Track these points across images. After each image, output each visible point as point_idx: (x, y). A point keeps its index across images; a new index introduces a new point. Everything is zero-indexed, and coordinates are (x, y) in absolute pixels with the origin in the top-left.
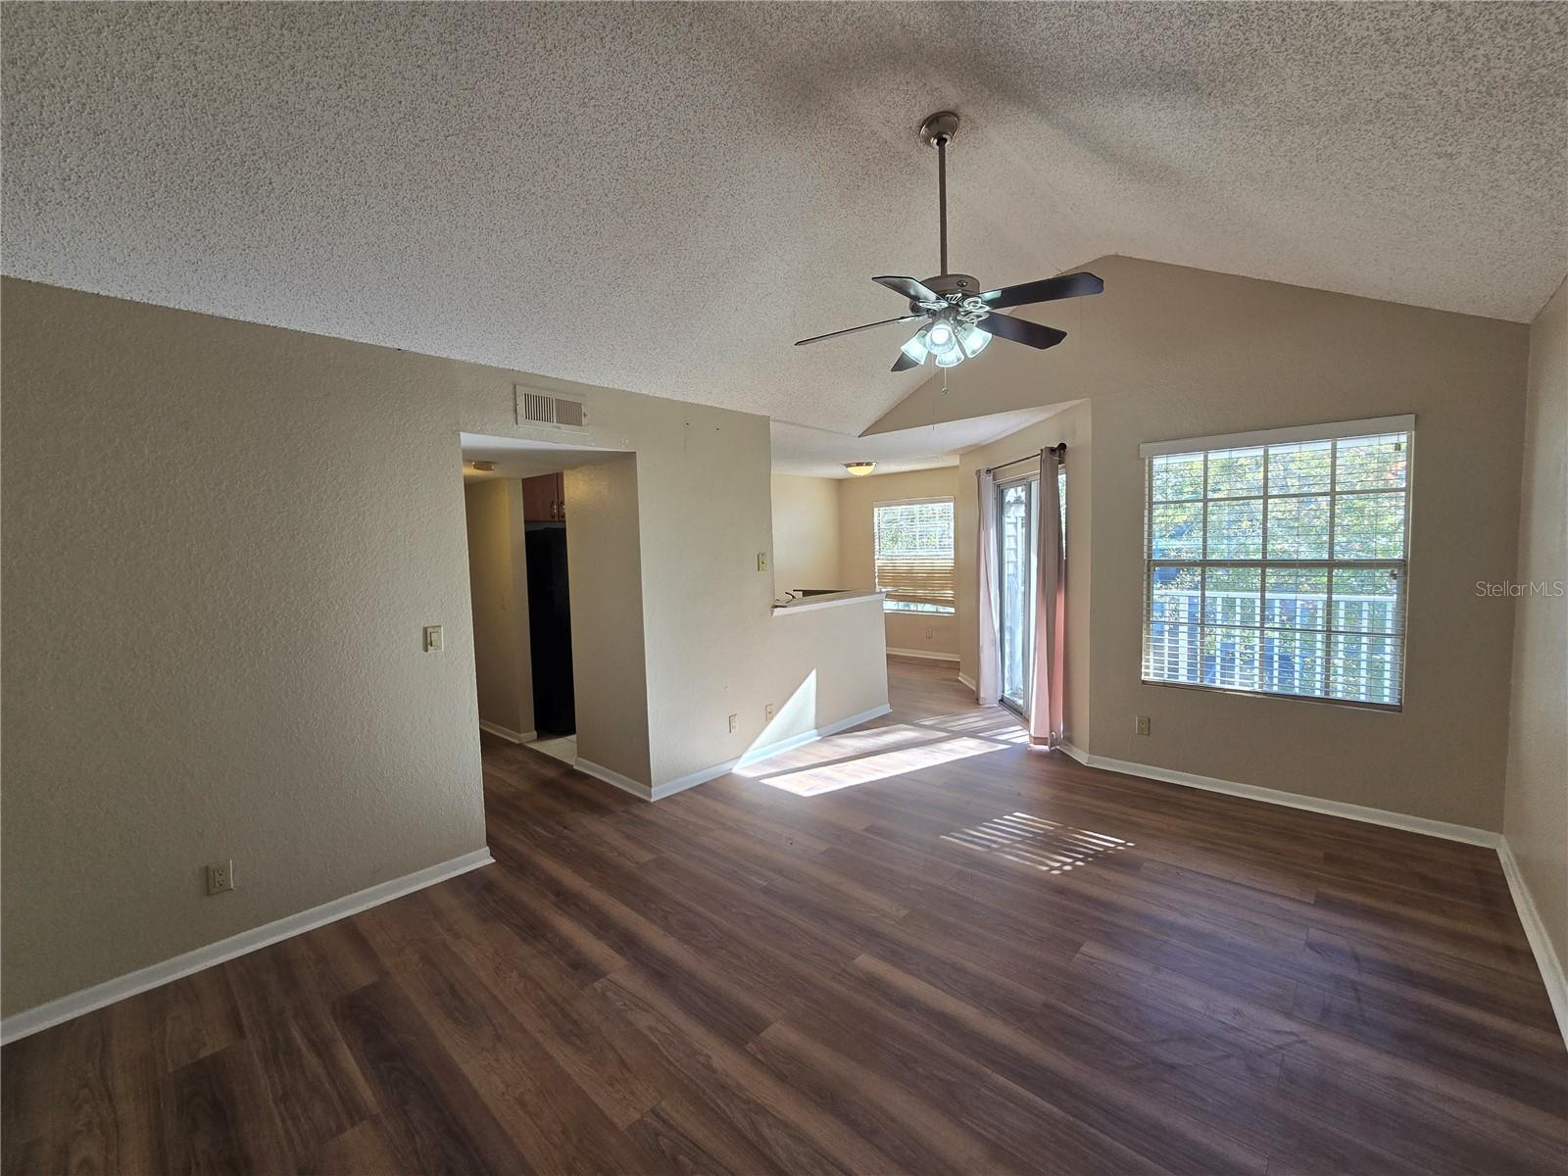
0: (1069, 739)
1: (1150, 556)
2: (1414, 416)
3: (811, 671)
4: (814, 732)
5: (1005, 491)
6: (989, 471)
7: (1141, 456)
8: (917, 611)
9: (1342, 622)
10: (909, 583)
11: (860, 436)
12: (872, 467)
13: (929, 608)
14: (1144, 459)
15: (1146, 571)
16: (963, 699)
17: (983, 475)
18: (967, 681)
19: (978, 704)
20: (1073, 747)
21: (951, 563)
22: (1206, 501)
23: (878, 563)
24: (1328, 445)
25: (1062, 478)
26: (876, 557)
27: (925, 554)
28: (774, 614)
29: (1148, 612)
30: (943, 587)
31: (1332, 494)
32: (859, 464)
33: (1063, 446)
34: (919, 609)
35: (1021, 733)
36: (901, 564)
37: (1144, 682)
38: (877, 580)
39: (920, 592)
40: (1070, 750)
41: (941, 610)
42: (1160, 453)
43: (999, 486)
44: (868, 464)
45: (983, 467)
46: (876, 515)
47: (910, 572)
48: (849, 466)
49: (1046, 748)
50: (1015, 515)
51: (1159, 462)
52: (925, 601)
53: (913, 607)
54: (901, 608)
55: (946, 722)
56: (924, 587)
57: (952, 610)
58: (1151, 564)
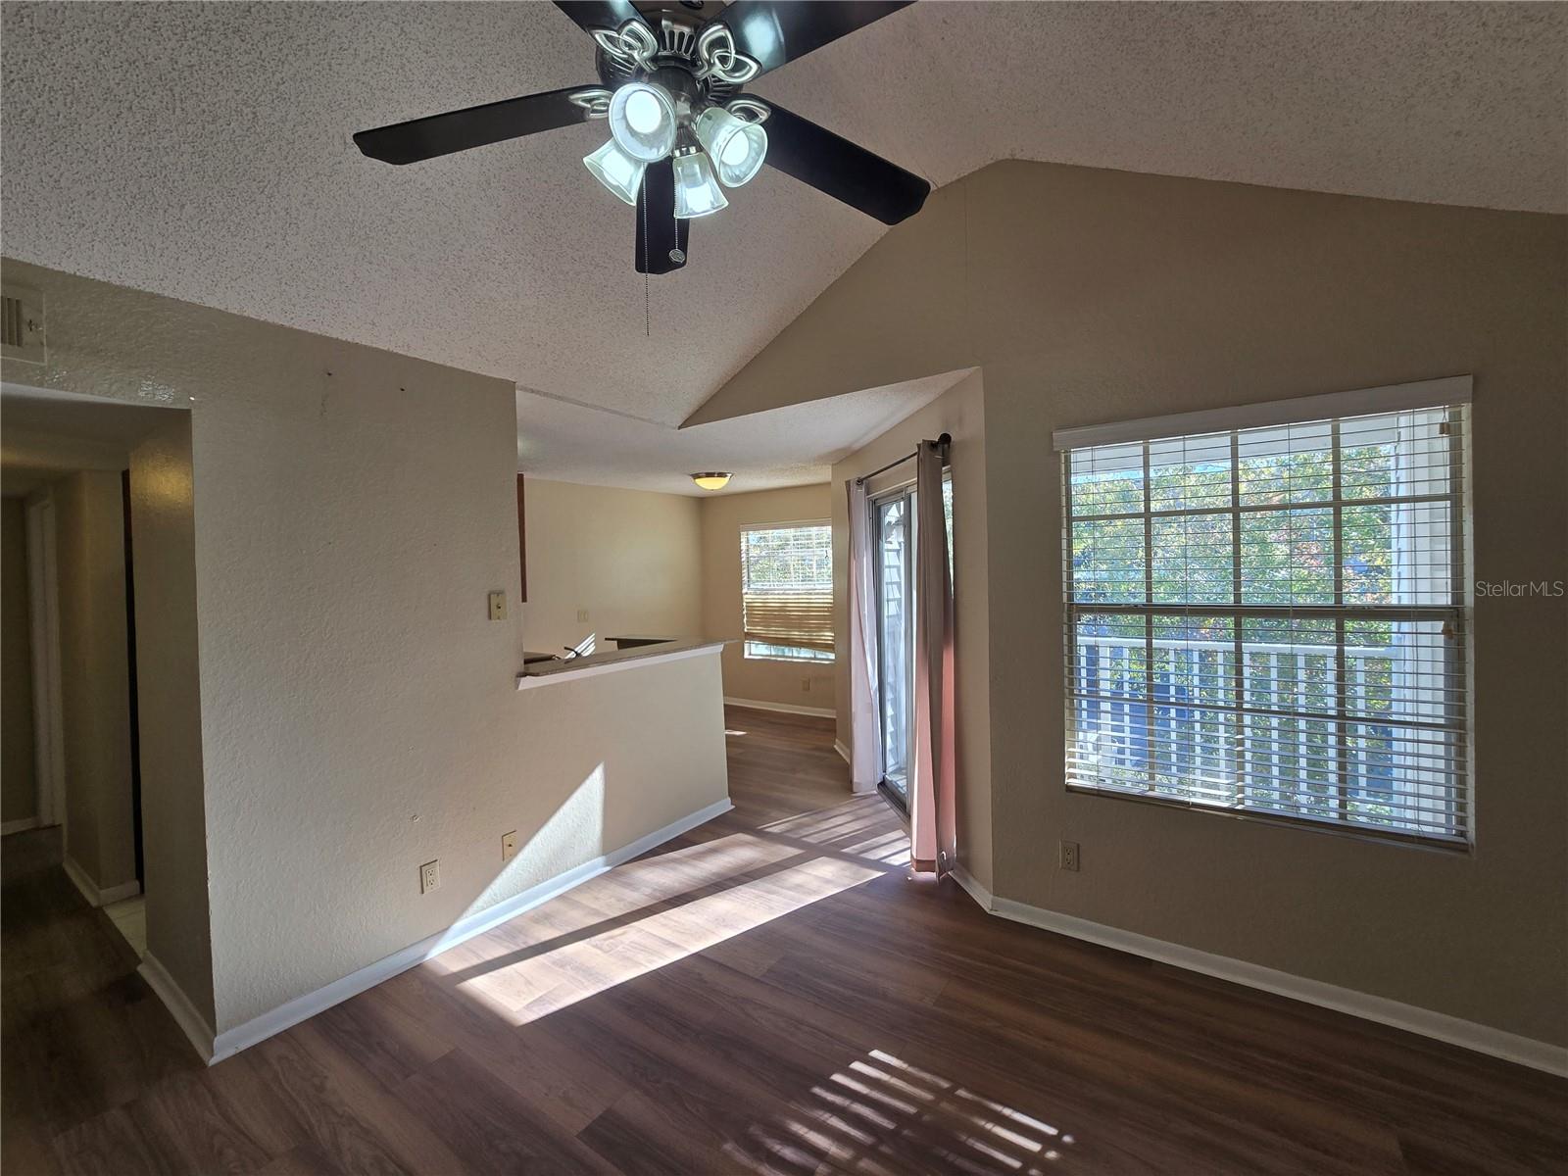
0: (964, 862)
1: (1071, 597)
2: (1470, 379)
3: (592, 770)
4: (601, 860)
5: (882, 508)
6: (860, 482)
7: (1055, 449)
8: (792, 657)
9: (1361, 704)
10: (783, 623)
11: (680, 428)
12: (727, 479)
13: (805, 654)
14: (1058, 454)
15: (1065, 620)
16: (832, 782)
17: (854, 487)
18: (842, 749)
19: (851, 790)
20: (971, 879)
21: (829, 599)
22: (1148, 515)
23: (747, 598)
24: (1327, 429)
25: (947, 489)
26: (744, 591)
27: (800, 587)
28: (520, 688)
29: (1071, 682)
30: (820, 628)
31: (1337, 504)
32: (709, 475)
33: (946, 438)
34: (795, 654)
35: (900, 845)
36: (774, 600)
37: (1070, 789)
38: (745, 619)
39: (795, 634)
40: (966, 880)
41: (820, 656)
42: (1082, 444)
43: (874, 502)
44: (721, 475)
45: (853, 476)
46: (743, 540)
47: (782, 609)
48: (697, 476)
49: (932, 876)
50: (894, 541)
51: (1080, 457)
52: (801, 644)
53: (787, 651)
54: (773, 653)
55: (801, 826)
56: (799, 627)
57: (832, 656)
58: (1075, 610)
